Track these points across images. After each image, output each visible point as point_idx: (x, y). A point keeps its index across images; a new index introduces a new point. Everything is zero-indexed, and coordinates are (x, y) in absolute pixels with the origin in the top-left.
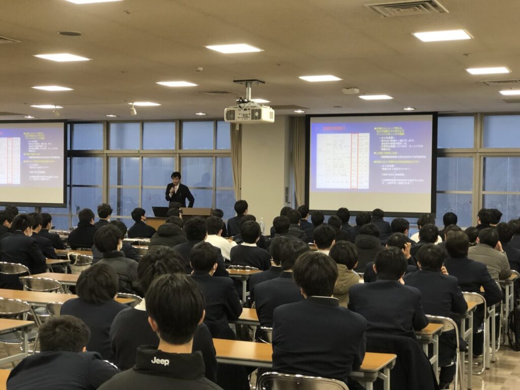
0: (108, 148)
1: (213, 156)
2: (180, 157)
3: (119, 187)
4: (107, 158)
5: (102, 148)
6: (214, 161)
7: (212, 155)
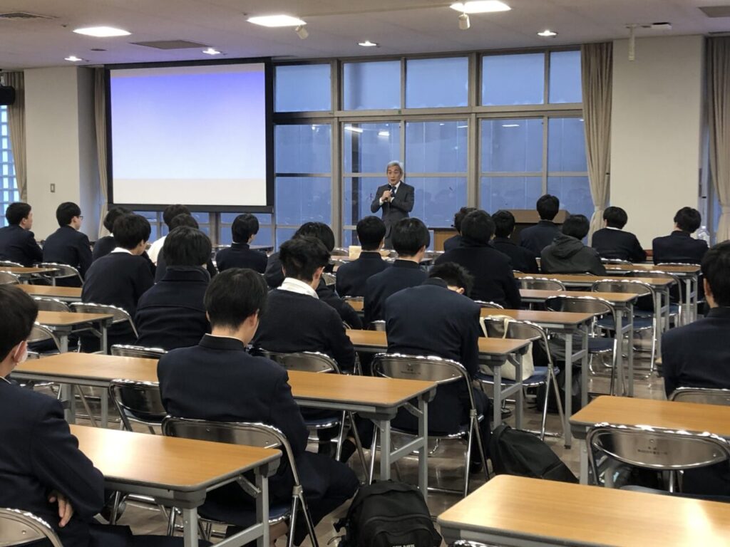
0: (340, 108)
1: (542, 117)
2: (477, 119)
3: (356, 175)
4: (340, 124)
5: (329, 108)
6: (546, 124)
7: (541, 114)
